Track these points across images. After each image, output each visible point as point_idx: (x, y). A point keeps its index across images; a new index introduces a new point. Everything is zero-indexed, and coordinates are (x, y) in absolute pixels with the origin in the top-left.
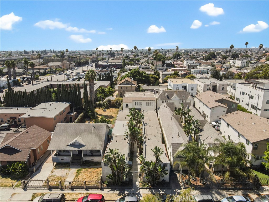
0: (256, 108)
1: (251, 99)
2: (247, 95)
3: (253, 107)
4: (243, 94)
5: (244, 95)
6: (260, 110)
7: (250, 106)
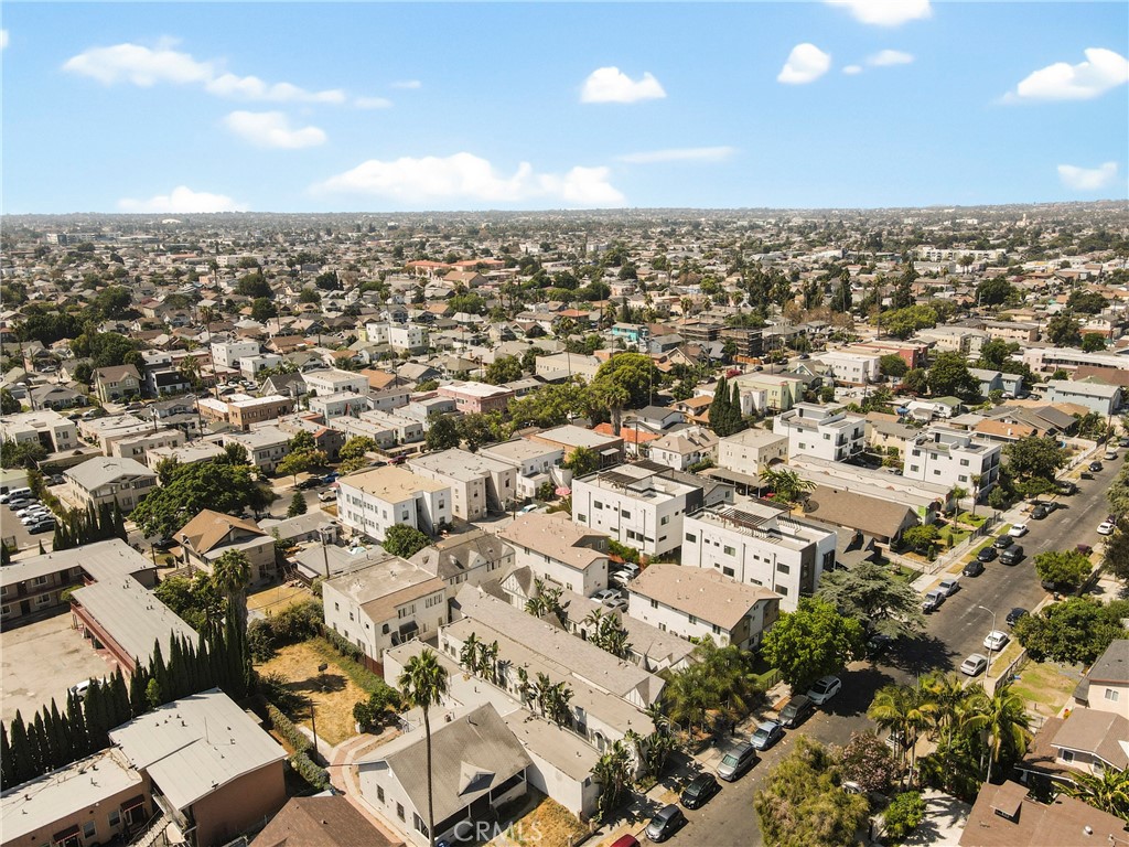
0: (641, 538)
1: (623, 519)
2: (612, 508)
3: (631, 534)
4: (599, 505)
5: (601, 508)
6: (652, 541)
7: (623, 533)
